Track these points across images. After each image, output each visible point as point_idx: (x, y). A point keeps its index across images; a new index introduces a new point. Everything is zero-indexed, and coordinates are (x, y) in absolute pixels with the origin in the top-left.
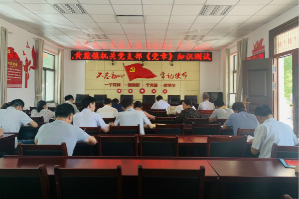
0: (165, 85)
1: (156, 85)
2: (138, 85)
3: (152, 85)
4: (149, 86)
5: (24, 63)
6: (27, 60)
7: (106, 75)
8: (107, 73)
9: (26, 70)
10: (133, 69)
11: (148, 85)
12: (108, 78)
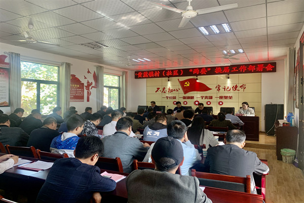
0: (221, 97)
1: (211, 98)
2: (192, 98)
3: (206, 97)
4: (204, 98)
5: (86, 84)
6: (88, 82)
7: (163, 90)
8: (164, 88)
9: (88, 89)
10: (188, 83)
11: (202, 97)
12: (165, 92)
